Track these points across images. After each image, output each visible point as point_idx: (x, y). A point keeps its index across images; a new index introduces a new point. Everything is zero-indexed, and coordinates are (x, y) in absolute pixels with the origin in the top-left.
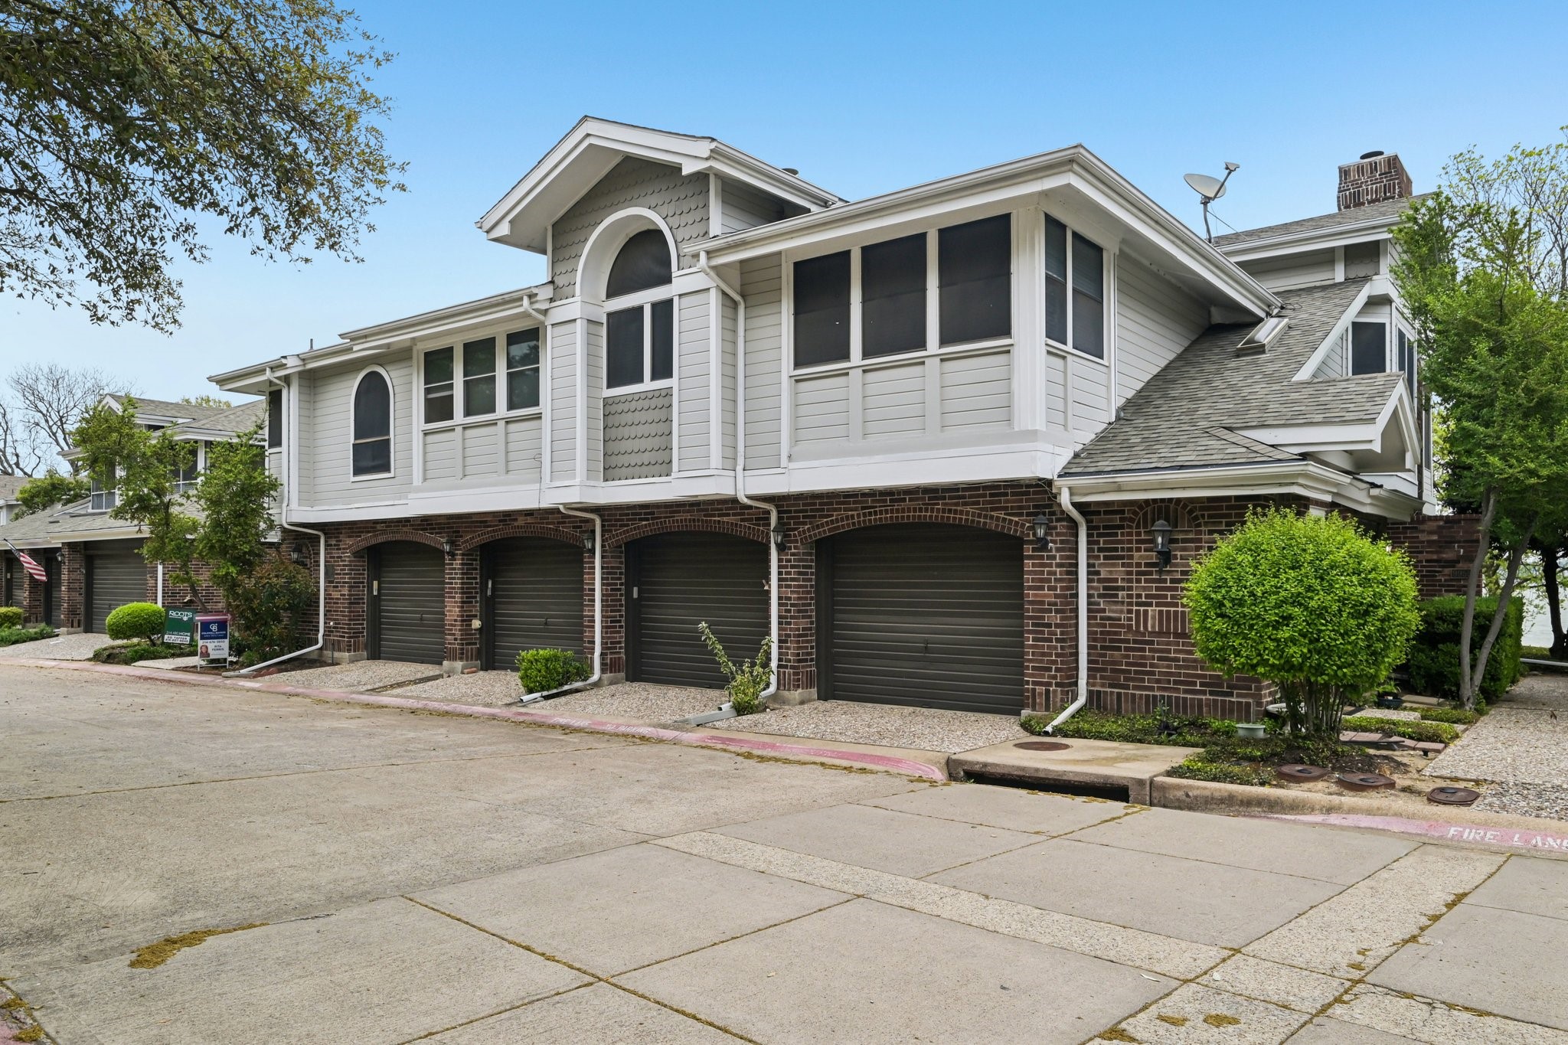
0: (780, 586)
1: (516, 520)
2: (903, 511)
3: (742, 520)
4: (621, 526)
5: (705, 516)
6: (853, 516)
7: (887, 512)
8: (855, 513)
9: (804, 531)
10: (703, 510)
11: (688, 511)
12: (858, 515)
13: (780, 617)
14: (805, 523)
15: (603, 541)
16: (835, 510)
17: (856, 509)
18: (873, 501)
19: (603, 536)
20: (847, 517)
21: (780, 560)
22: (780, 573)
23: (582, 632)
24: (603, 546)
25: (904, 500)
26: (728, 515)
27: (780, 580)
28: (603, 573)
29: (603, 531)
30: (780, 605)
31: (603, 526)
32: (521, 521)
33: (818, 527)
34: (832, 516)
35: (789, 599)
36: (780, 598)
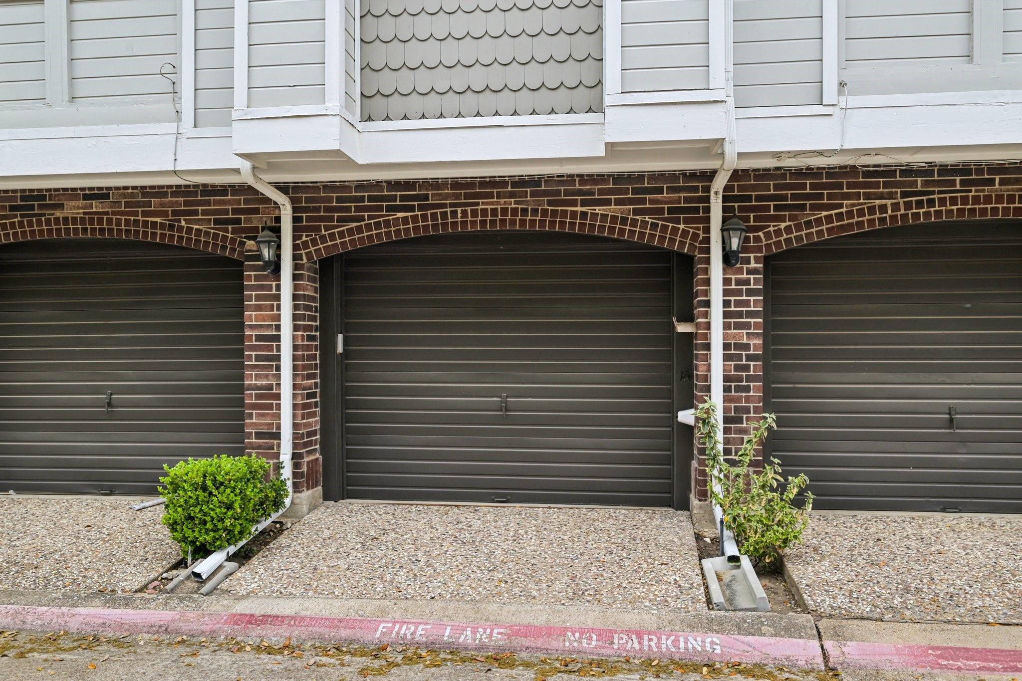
0: (726, 326)
1: (61, 206)
2: (988, 200)
3: (636, 212)
4: (341, 220)
5: (550, 203)
6: (883, 208)
7: (954, 201)
8: (889, 202)
9: (778, 233)
10: (545, 193)
11: (512, 195)
12: (896, 207)
13: (726, 379)
14: (782, 219)
15: (295, 247)
16: (847, 196)
17: (891, 196)
18: (926, 183)
19: (295, 238)
20: (872, 210)
21: (726, 282)
22: (726, 304)
23: (241, 416)
24: (296, 257)
25: (991, 182)
26: (608, 202)
27: (726, 315)
28: (296, 307)
29: (295, 229)
30: (726, 358)
31: (296, 220)
32: (73, 209)
33: (809, 224)
34: (841, 206)
35: (747, 347)
36: (726, 346)
